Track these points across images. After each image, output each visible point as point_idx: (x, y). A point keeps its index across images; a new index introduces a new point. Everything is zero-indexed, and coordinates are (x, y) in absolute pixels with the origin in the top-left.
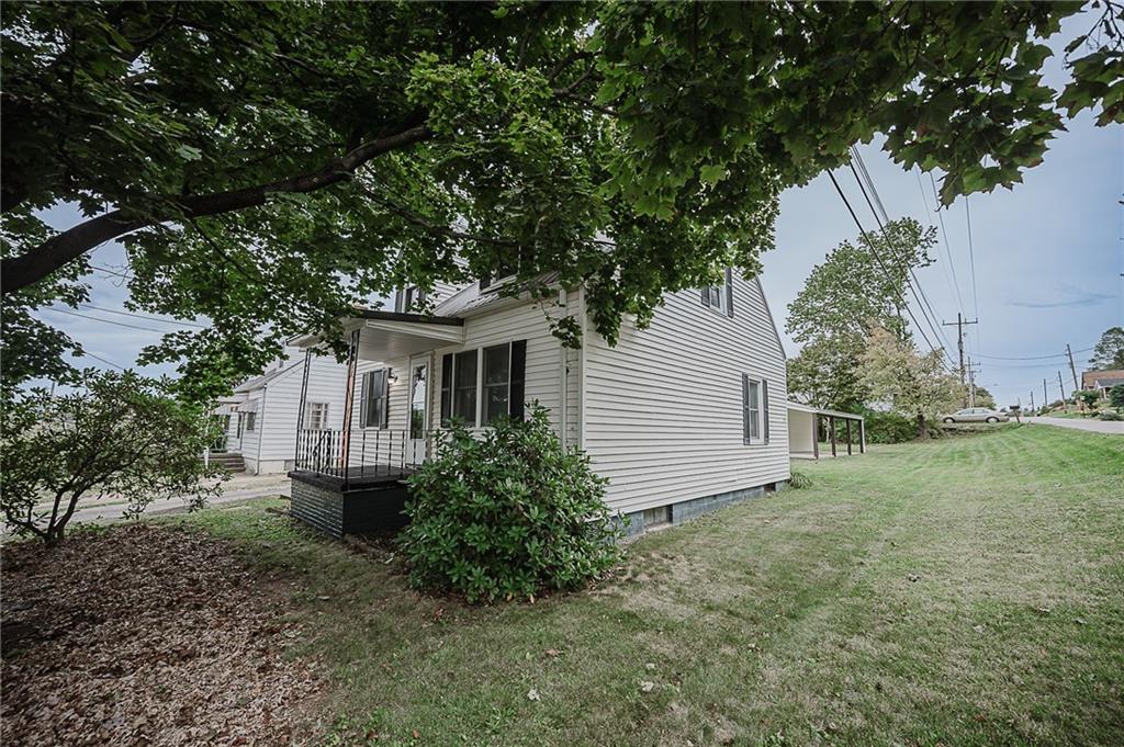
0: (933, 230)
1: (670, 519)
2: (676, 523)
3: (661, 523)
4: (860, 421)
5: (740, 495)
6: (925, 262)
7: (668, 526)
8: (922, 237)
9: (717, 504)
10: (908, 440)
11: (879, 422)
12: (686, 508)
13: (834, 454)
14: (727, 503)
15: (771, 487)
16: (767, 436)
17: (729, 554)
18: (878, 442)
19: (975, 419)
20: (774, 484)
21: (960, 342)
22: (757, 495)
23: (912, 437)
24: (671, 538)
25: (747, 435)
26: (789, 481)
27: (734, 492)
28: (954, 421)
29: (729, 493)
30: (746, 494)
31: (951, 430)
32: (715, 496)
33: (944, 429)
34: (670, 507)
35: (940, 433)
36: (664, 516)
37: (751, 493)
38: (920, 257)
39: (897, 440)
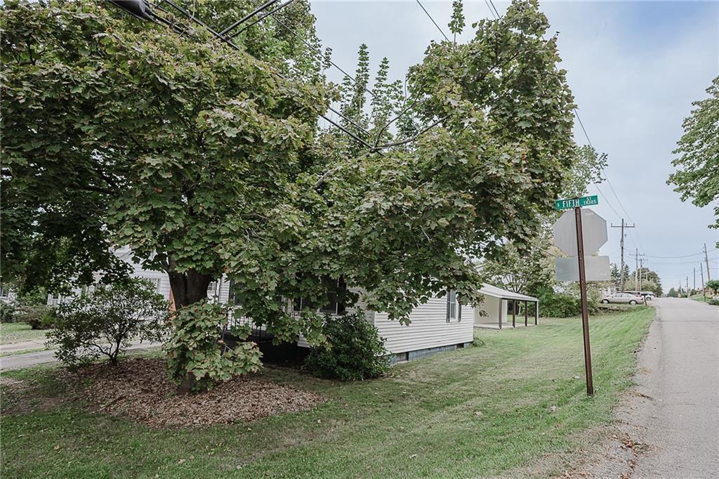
0: (605, 156)
1: (407, 359)
2: (410, 361)
3: (403, 360)
4: (536, 302)
5: (442, 349)
6: (598, 180)
7: (406, 362)
8: (597, 161)
9: (430, 353)
10: (574, 315)
11: (556, 301)
12: (415, 354)
13: (514, 325)
14: (436, 353)
15: (461, 345)
16: (460, 317)
17: (432, 371)
18: (554, 316)
19: (623, 301)
20: (463, 344)
21: (622, 241)
22: (453, 350)
23: (576, 313)
24: (408, 365)
25: (448, 317)
26: (472, 342)
27: (440, 347)
28: (609, 302)
29: (437, 348)
30: (446, 348)
31: (604, 309)
32: (429, 349)
33: (600, 308)
34: (407, 353)
35: (596, 311)
36: (405, 358)
37: (449, 348)
38: (595, 175)
39: (566, 315)
